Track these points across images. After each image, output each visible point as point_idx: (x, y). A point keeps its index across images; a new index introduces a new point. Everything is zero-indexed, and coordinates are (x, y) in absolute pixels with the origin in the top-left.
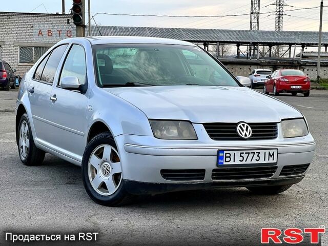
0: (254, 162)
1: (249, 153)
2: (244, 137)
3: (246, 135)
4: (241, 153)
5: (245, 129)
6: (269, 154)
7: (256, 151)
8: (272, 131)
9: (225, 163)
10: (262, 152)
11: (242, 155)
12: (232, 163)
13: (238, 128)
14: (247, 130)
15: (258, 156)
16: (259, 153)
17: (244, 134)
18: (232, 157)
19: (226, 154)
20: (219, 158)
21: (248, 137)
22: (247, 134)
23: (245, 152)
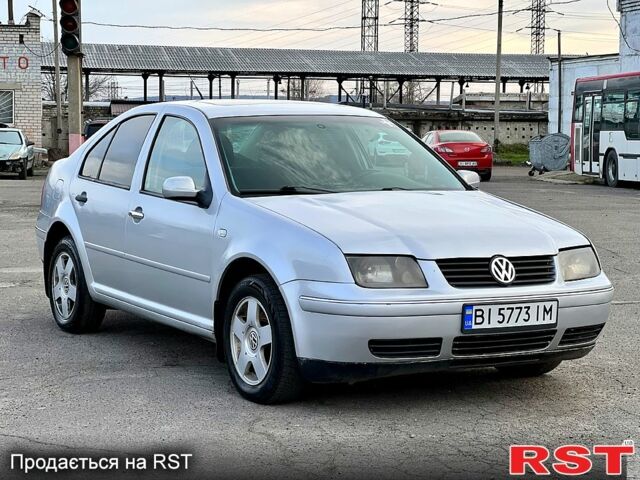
0: (521, 323)
1: (512, 309)
2: (503, 281)
3: (506, 279)
4: (500, 309)
5: (503, 267)
6: (545, 309)
7: (523, 305)
8: (545, 270)
9: (474, 327)
10: (533, 306)
11: (502, 312)
12: (485, 325)
13: (493, 266)
14: (507, 269)
15: (527, 313)
16: (529, 308)
17: (503, 277)
18: (486, 316)
19: (476, 310)
20: (464, 317)
21: (510, 280)
22: (509, 276)
23: (506, 306)
